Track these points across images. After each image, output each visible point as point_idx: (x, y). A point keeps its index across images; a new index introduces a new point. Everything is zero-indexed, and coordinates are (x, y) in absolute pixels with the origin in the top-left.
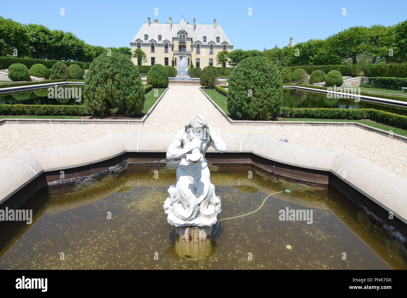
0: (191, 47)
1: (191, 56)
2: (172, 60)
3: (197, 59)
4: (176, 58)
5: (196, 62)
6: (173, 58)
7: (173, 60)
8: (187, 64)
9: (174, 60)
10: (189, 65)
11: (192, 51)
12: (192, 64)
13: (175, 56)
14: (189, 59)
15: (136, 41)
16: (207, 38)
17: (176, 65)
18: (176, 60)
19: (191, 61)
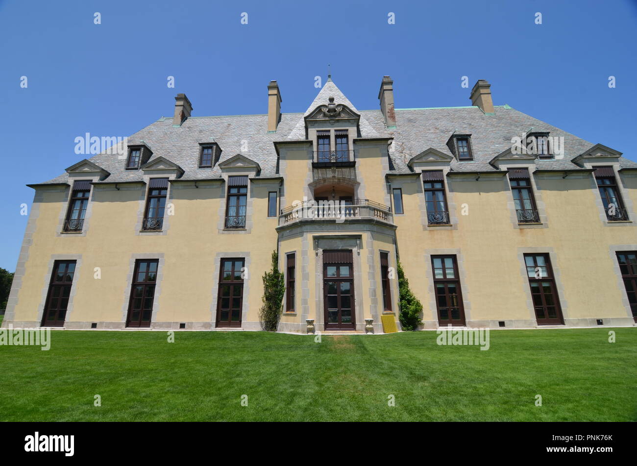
0: (390, 189)
1: (395, 242)
2: (269, 269)
3: (438, 263)
4: (291, 257)
5: (436, 282)
6: (276, 258)
7: (276, 271)
8: (374, 293)
9: (283, 268)
10: (388, 305)
11: (399, 209)
12: (406, 298)
13: (287, 246)
14: (384, 256)
15: (72, 170)
16: (472, 140)
17: (291, 306)
18: (291, 269)
19: (400, 274)
